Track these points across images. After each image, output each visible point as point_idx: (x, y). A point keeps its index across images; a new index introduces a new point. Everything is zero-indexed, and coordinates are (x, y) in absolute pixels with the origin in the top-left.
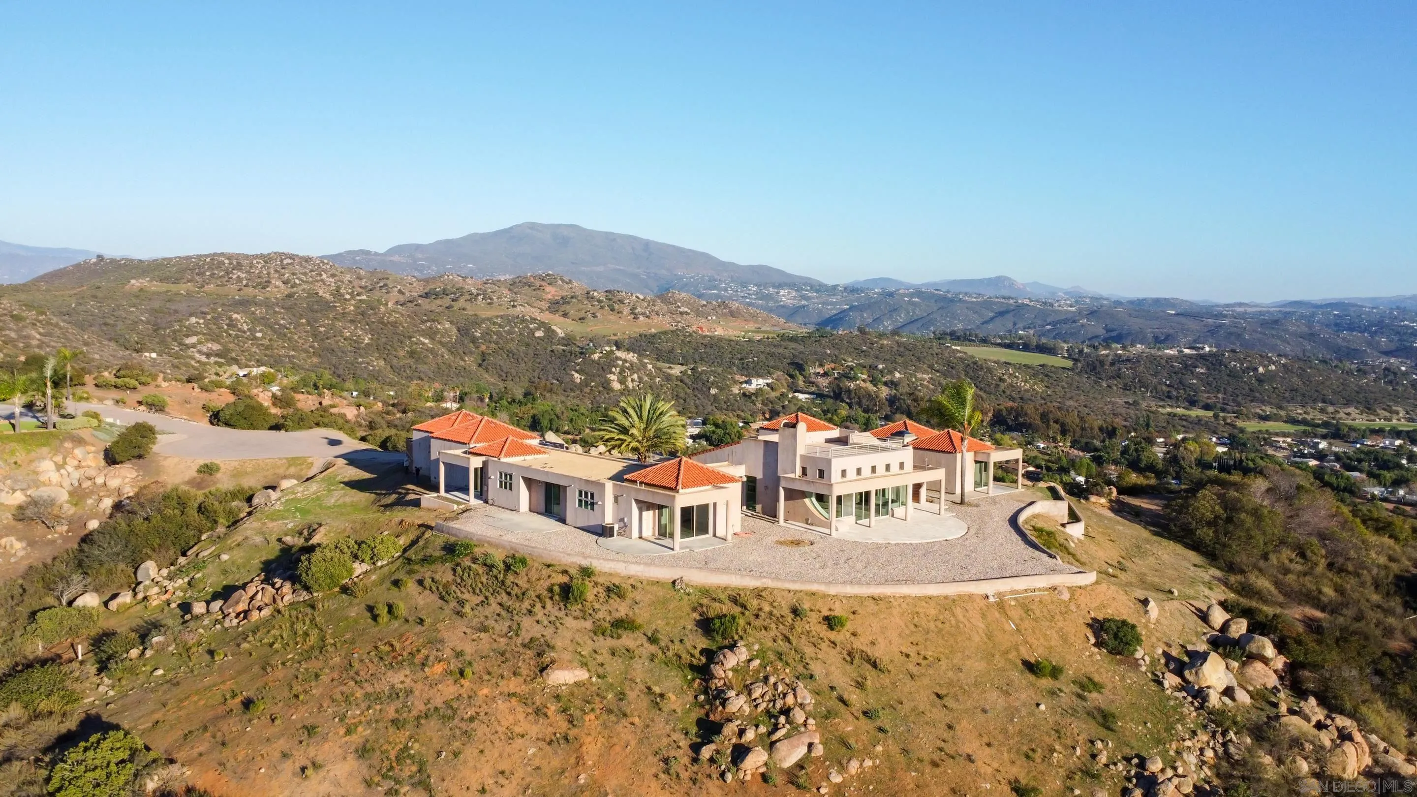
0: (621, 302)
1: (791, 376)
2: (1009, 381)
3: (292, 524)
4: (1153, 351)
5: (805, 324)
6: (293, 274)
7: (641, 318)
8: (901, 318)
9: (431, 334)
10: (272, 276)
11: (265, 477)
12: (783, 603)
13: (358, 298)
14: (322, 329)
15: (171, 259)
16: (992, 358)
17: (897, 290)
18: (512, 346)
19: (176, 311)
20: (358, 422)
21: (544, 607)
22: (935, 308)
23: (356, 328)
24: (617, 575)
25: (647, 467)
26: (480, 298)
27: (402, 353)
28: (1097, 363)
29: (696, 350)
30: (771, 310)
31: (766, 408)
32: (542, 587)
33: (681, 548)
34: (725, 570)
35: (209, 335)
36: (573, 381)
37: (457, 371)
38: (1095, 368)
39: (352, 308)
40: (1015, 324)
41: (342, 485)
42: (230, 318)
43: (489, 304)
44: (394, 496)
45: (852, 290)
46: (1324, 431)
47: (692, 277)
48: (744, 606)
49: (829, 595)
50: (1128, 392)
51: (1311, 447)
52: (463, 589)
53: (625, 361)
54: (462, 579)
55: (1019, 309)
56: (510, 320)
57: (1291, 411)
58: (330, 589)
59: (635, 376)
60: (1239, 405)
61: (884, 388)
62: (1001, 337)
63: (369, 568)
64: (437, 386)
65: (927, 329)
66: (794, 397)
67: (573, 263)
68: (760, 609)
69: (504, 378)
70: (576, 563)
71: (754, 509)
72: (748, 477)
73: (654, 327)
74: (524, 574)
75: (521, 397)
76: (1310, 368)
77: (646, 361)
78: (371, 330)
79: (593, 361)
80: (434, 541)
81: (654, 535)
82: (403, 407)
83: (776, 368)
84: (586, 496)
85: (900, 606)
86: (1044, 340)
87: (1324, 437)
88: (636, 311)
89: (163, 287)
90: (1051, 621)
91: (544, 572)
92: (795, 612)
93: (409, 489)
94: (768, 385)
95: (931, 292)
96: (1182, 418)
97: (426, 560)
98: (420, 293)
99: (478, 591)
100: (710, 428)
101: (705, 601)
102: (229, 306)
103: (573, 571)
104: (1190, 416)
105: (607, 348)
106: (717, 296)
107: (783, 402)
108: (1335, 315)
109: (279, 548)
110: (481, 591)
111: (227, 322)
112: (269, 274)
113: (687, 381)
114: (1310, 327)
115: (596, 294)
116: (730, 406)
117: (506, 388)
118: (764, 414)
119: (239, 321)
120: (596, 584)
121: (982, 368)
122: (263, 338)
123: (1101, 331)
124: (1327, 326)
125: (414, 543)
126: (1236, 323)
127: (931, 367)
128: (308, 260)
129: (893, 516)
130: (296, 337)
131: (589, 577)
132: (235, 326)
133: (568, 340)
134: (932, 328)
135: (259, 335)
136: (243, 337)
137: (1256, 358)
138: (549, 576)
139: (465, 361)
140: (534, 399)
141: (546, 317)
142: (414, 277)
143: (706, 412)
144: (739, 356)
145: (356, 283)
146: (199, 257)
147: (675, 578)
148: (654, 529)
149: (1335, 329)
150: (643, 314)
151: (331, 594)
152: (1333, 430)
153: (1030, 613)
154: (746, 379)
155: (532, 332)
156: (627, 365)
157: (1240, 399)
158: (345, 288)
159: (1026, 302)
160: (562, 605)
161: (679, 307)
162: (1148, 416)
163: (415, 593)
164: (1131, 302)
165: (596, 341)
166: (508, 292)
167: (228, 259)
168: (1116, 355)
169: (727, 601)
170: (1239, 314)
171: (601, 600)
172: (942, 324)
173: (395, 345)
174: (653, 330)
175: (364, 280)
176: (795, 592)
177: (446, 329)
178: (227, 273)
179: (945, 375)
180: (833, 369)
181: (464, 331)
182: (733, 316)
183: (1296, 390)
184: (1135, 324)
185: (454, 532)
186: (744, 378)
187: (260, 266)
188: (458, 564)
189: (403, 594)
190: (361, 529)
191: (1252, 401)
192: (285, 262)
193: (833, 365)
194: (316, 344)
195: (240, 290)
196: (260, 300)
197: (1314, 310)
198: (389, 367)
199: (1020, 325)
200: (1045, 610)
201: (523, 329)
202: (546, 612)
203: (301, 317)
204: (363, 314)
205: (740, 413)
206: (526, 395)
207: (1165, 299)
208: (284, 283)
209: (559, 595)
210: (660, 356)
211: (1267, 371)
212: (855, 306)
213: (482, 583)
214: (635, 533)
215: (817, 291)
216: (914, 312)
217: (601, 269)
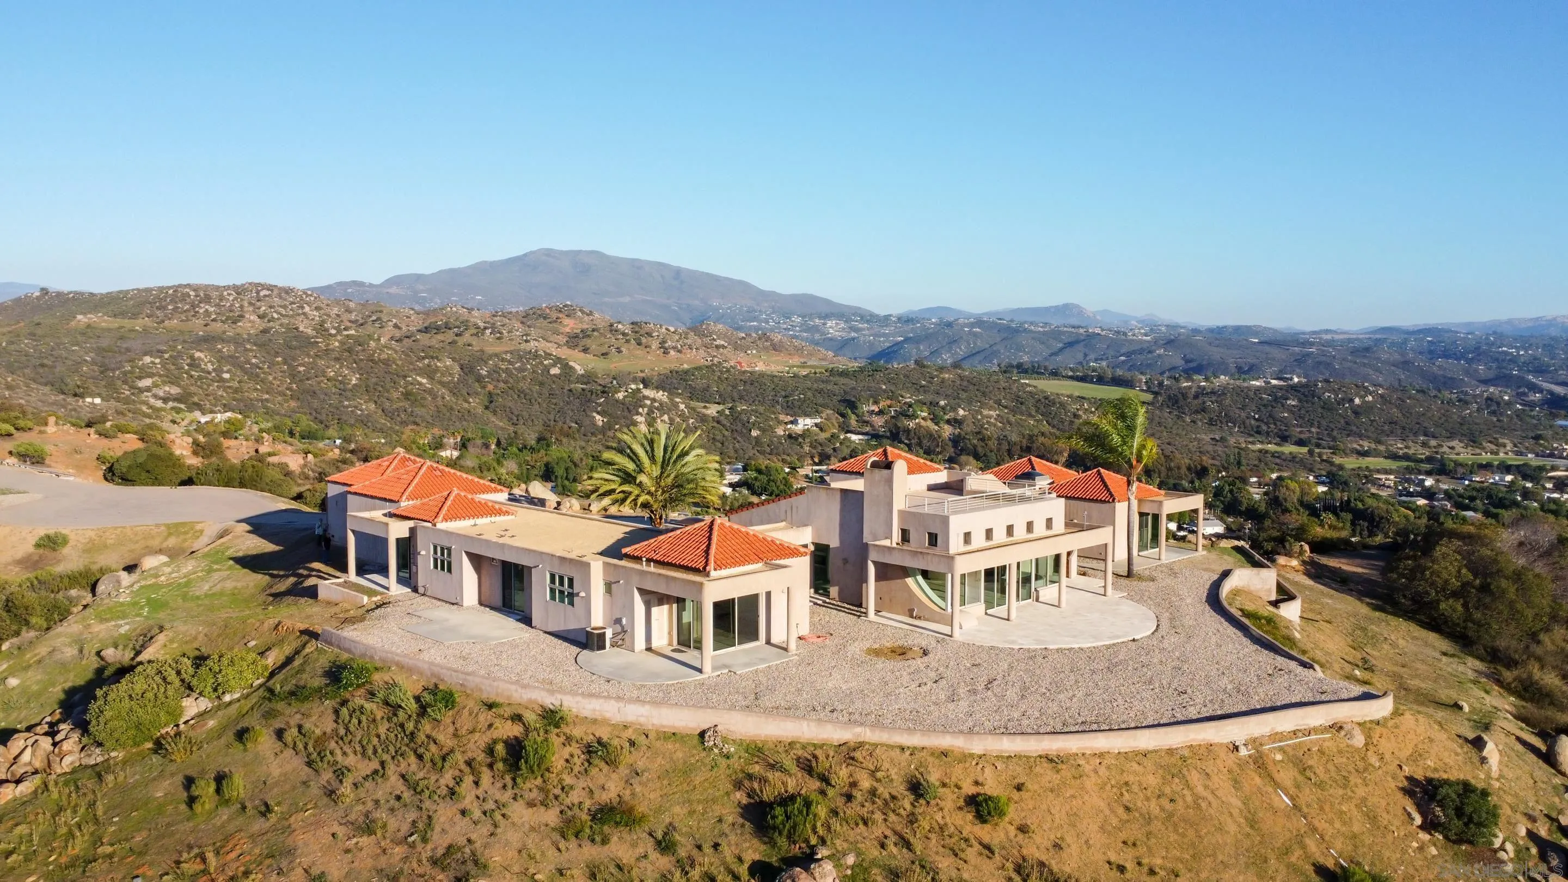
0: (649, 334)
1: (843, 415)
2: (1084, 417)
3: (127, 627)
4: (1238, 383)
5: (855, 359)
6: (271, 307)
7: (672, 352)
8: (962, 351)
9: (430, 373)
10: (246, 309)
11: (132, 551)
12: (893, 772)
13: (346, 333)
14: (302, 369)
15: (127, 292)
16: (1064, 392)
17: (957, 320)
18: (523, 385)
19: (128, 350)
20: (304, 473)
21: (476, 783)
22: (998, 339)
23: (341, 367)
24: (605, 722)
25: (661, 532)
26: (488, 331)
27: (395, 395)
28: (1180, 396)
29: (734, 387)
30: (817, 343)
31: (814, 451)
32: (476, 746)
33: (715, 668)
34: (788, 711)
35: (167, 377)
36: (594, 424)
37: (460, 415)
38: (1177, 402)
39: (337, 344)
40: (1086, 355)
41: (231, 562)
42: (192, 357)
43: (499, 338)
44: (292, 580)
45: (906, 320)
46: (1428, 467)
47: (729, 308)
48: (825, 779)
49: (972, 756)
50: (1214, 428)
51: (1417, 485)
52: (347, 749)
53: (654, 400)
54: (347, 729)
55: (1091, 338)
56: (521, 356)
57: (1391, 445)
58: (136, 744)
59: (666, 417)
60: (1334, 439)
61: (946, 427)
62: (1071, 369)
63: (210, 705)
64: (437, 431)
65: (991, 362)
66: (846, 438)
67: (595, 294)
68: (854, 784)
69: (515, 421)
70: (535, 702)
71: (827, 594)
72: (816, 545)
73: (686, 362)
74: (449, 721)
75: (533, 443)
76: (1409, 398)
77: (678, 400)
78: (360, 369)
79: (617, 401)
80: (317, 660)
81: (670, 644)
82: (364, 454)
83: (825, 406)
84: (562, 583)
85: (1096, 772)
86: (1119, 372)
87: (1429, 473)
88: (667, 345)
89: (115, 323)
90: (1345, 787)
91: (482, 718)
92: (916, 788)
93: (313, 570)
94: (816, 425)
95: (993, 322)
96: (1273, 455)
97: (297, 694)
98: (419, 328)
99: (370, 752)
100: (753, 474)
101: (756, 769)
102: (192, 343)
103: (530, 717)
104: (1283, 453)
105: (633, 386)
106: (756, 329)
107: (834, 444)
108: (1429, 341)
109: (96, 666)
110: (375, 752)
111: (189, 361)
112: (242, 307)
113: (725, 422)
114: (1402, 355)
115: (620, 326)
116: (774, 451)
117: (515, 433)
118: (812, 458)
119: (203, 360)
120: (569, 739)
121: (1054, 403)
122: (232, 379)
123: (1180, 362)
124: (1420, 353)
125: (289, 661)
126: (1323, 351)
127: (999, 403)
128: (288, 291)
129: (1037, 600)
130: (271, 378)
131: (557, 726)
132: (199, 366)
133: (588, 378)
134: (995, 361)
135: (226, 376)
136: (207, 378)
137: (1351, 388)
138: (490, 726)
139: (469, 403)
140: (548, 446)
141: (564, 353)
142: (413, 309)
143: (747, 457)
144: (783, 393)
145: (346, 317)
146: (161, 289)
147: (705, 727)
148: (670, 633)
149: (1429, 356)
150: (674, 348)
151: (138, 754)
152: (1437, 466)
153: (1308, 773)
154: (792, 419)
155: (547, 369)
156: (656, 404)
157: (1335, 433)
158: (332, 322)
159: (1098, 331)
160: (508, 778)
161: (714, 340)
162: (1239, 453)
163: (269, 754)
164: (1211, 330)
165: (620, 379)
166: (521, 325)
167: (194, 290)
168: (1199, 387)
169: (794, 769)
170: (1327, 341)
171: (576, 769)
172: (1007, 356)
173: (388, 386)
174: (686, 366)
175: (354, 314)
176: (914, 751)
177: (445, 366)
178: (193, 306)
179: (1013, 411)
180: (890, 407)
181: (468, 369)
182: (775, 349)
183: (1395, 423)
184: (1216, 354)
185: (347, 646)
186: (790, 418)
187: (231, 298)
188: (344, 703)
189: (249, 756)
190: (219, 636)
191: (1348, 435)
192: (262, 294)
193: (889, 402)
194: (294, 386)
195: (206, 325)
196: (230, 337)
197: (1406, 336)
198: (380, 411)
199: (1092, 356)
200: (1330, 766)
201: (536, 366)
202: (480, 792)
203: (277, 354)
204: (349, 351)
205: (785, 457)
206: (539, 440)
207: (1246, 327)
208: (259, 317)
209: (505, 761)
210: (692, 394)
211: (1364, 402)
212: (911, 338)
213: (378, 736)
214: (640, 644)
215: (868, 322)
216: (975, 343)
217: (627, 299)
